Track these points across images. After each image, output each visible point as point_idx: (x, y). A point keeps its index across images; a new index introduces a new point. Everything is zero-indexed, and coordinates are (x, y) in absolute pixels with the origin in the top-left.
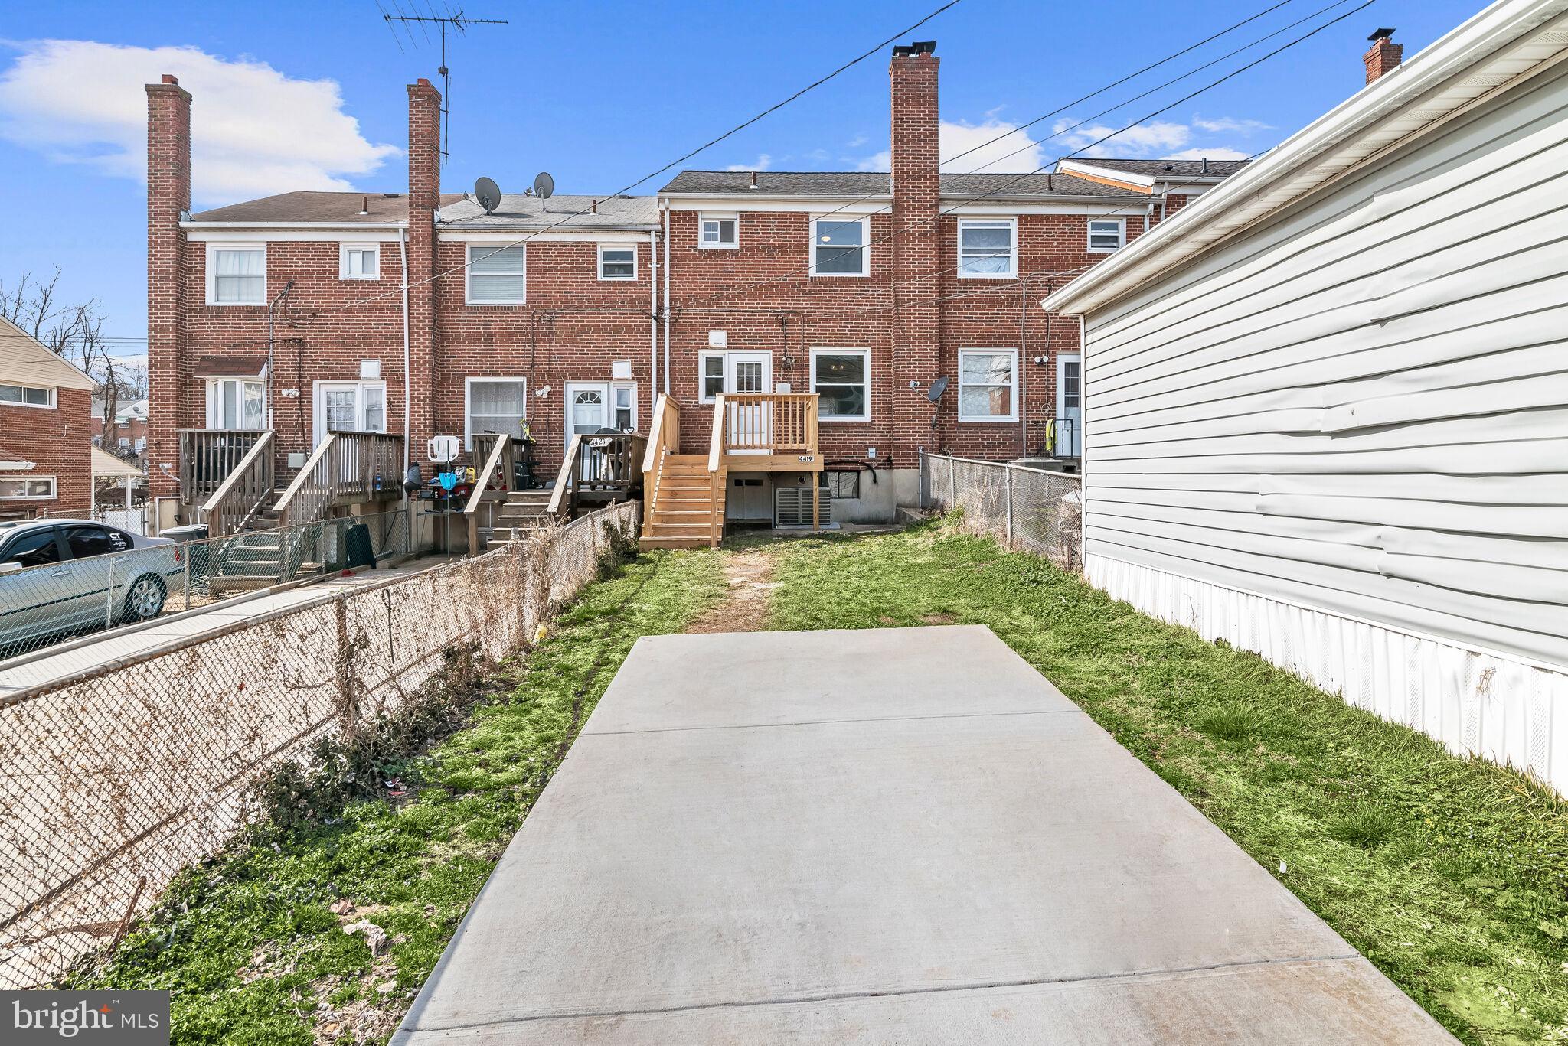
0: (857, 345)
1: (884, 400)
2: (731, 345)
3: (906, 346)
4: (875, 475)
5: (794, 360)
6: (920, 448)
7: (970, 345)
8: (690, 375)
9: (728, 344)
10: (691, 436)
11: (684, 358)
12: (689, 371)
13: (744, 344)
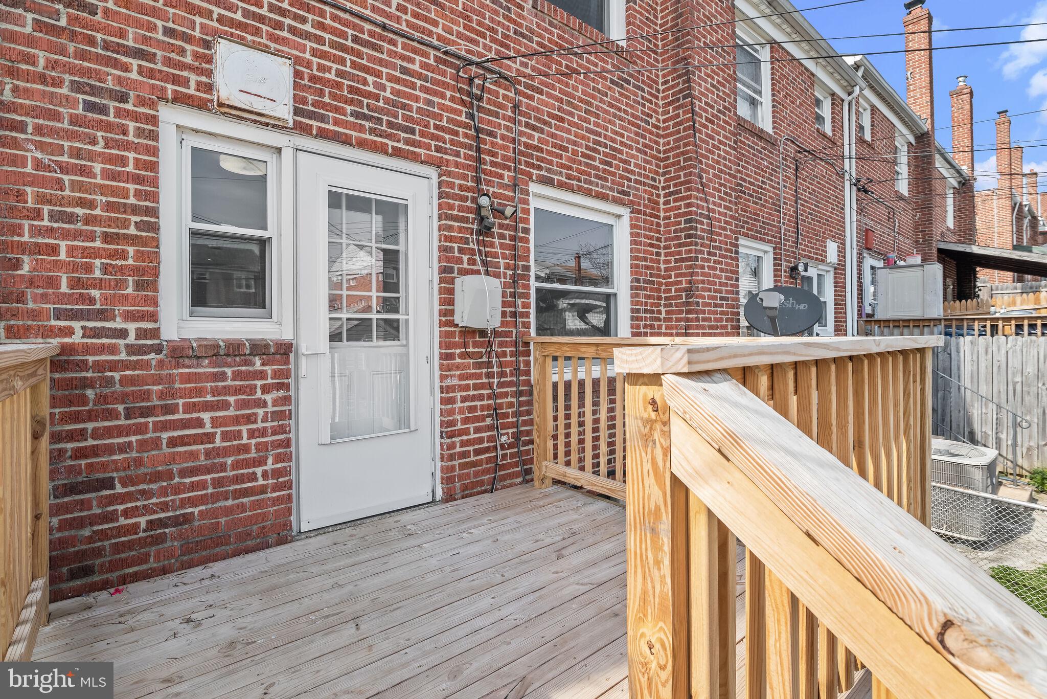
2: (308, 120)
3: (705, 217)
8: (109, 206)
9: (297, 112)
10: (119, 489)
11: (75, 120)
12: (104, 190)
13: (353, 126)
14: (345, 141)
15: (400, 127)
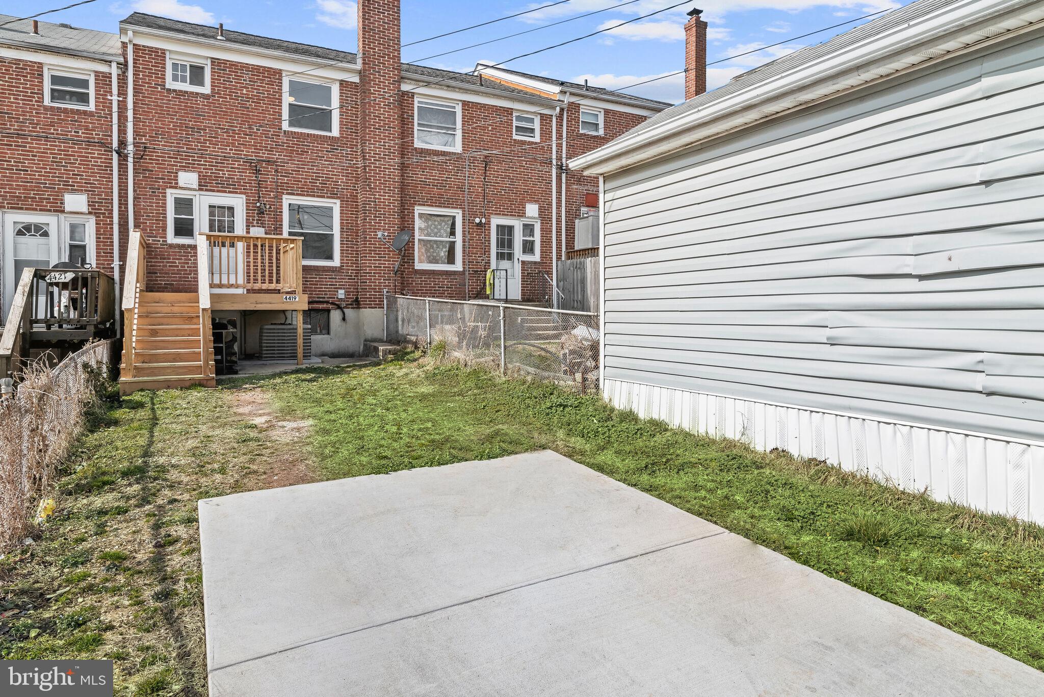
0: (328, 197)
1: (352, 247)
2: (203, 186)
3: (372, 201)
4: (344, 313)
5: (268, 207)
6: (385, 291)
7: (424, 205)
8: (157, 213)
9: (199, 185)
10: (159, 275)
11: (150, 195)
12: (156, 210)
13: (216, 187)
14: (214, 191)
15: (231, 185)
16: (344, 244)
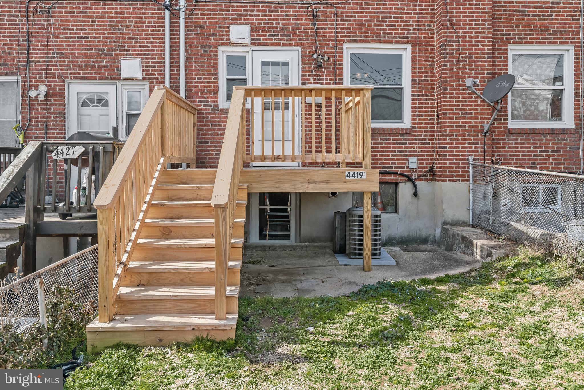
0: (397, 42)
1: (426, 103)
2: (255, 41)
3: (454, 41)
4: (415, 187)
5: (326, 58)
6: (471, 158)
7: (521, 43)
8: (208, 75)
9: (252, 39)
10: (210, 144)
11: (202, 55)
12: (207, 71)
13: (269, 40)
14: (266, 45)
15: (285, 36)
16: (416, 99)
